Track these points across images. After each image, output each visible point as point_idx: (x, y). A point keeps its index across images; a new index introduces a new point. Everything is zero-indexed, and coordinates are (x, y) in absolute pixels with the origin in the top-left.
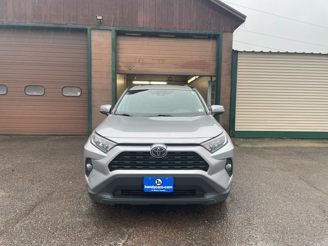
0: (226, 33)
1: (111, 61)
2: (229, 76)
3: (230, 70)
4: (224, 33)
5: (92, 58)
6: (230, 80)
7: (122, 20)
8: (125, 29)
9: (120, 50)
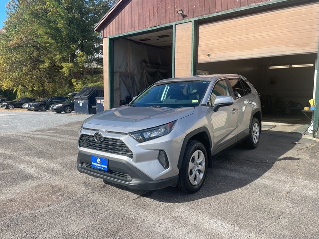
1: (190, 53)
5: (176, 52)
7: (201, 9)
8: (204, 17)
9: (200, 39)
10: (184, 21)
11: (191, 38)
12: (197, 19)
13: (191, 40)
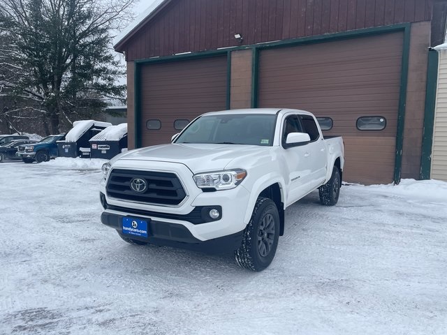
0: (418, 24)
1: (250, 87)
2: (423, 93)
3: (424, 84)
4: (414, 25)
5: (232, 85)
6: (423, 98)
7: (264, 34)
8: (267, 45)
10: (241, 47)
13: (251, 72)
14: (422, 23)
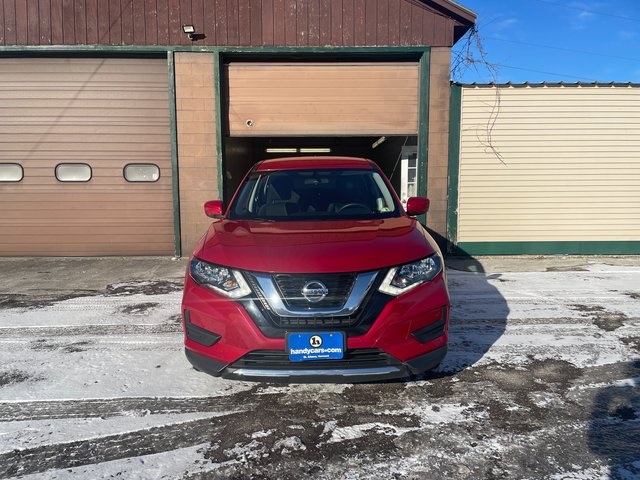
0: (438, 49)
1: (213, 113)
2: (446, 135)
3: (447, 124)
4: (434, 50)
5: (178, 108)
6: (446, 141)
7: (232, 32)
8: (239, 50)
9: (230, 90)
10: (193, 48)
11: (213, 85)
12: (225, 49)
13: (213, 90)
14: (443, 49)
